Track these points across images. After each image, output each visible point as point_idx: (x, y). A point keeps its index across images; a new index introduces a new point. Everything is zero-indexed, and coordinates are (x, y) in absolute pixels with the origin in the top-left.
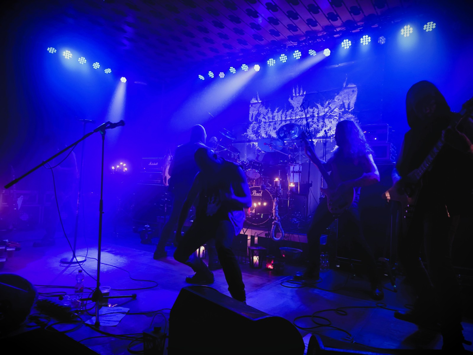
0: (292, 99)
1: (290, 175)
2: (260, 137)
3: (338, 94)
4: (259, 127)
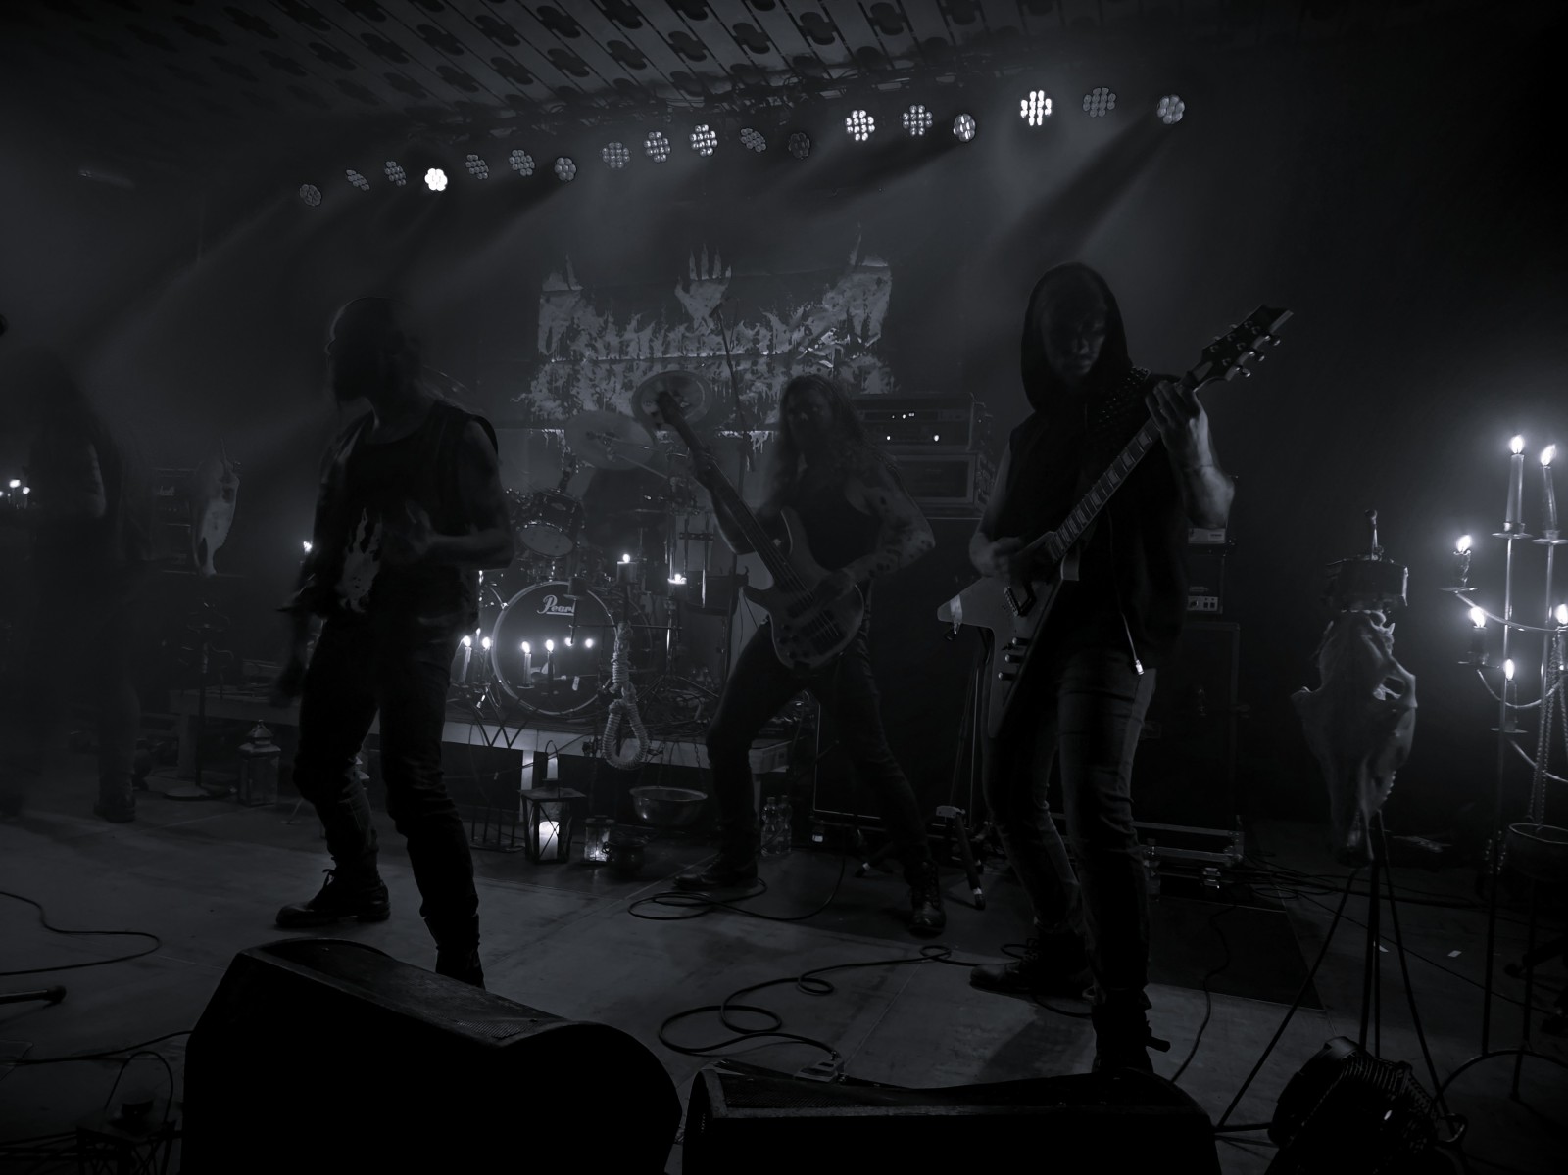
0: (686, 289)
1: (675, 546)
2: (575, 412)
3: (833, 287)
4: (573, 378)
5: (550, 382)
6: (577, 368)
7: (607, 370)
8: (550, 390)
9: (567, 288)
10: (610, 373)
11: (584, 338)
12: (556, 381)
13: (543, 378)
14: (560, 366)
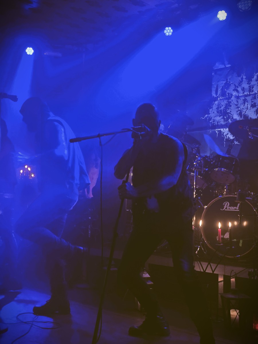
2: (230, 121)
4: (228, 105)
5: (218, 108)
6: (230, 101)
7: (243, 100)
8: (218, 112)
9: (224, 67)
10: (245, 101)
11: (232, 87)
12: (220, 107)
13: (215, 107)
14: (222, 101)
